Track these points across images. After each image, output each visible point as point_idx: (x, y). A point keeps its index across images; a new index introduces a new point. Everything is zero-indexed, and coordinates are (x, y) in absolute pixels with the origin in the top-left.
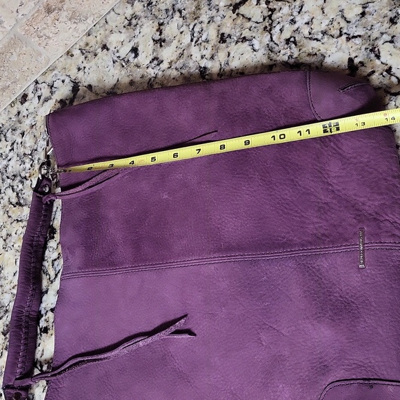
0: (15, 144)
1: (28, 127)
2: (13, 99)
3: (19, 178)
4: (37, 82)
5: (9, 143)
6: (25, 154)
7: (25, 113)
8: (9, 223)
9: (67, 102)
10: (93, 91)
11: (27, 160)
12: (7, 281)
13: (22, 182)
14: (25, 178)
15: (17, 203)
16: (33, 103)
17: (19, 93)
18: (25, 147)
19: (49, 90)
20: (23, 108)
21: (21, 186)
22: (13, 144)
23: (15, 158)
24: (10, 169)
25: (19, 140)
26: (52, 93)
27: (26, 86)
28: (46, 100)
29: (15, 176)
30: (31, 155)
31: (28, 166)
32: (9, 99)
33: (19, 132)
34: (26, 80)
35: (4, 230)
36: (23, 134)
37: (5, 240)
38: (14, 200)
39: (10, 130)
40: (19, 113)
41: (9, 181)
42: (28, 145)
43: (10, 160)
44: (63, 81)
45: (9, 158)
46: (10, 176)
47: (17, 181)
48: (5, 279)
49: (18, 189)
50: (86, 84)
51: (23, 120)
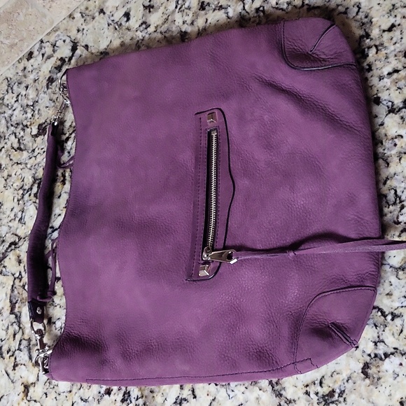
0: (20, 96)
1: (32, 81)
2: (21, 56)
3: (21, 126)
4: (42, 41)
5: (15, 95)
6: (27, 105)
7: (30, 68)
8: (10, 165)
9: (67, 60)
10: (89, 50)
11: (29, 111)
12: (5, 216)
13: (23, 130)
14: (26, 126)
15: (18, 148)
16: (37, 60)
17: (27, 50)
18: (28, 99)
19: (52, 49)
20: (29, 64)
21: (22, 133)
22: (18, 96)
23: (19, 108)
24: (14, 118)
25: (24, 93)
26: (54, 51)
27: (33, 44)
28: (49, 58)
29: (17, 124)
30: (32, 106)
31: (29, 115)
32: (17, 55)
33: (24, 85)
34: (32, 39)
35: (6, 171)
36: (27, 87)
37: (6, 180)
38: (16, 145)
39: (17, 84)
40: (25, 68)
41: (13, 128)
42: (31, 97)
43: (14, 110)
44: (64, 41)
45: (14, 108)
46: (14, 124)
47: (20, 129)
48: (4, 213)
49: (20, 136)
50: (83, 44)
51: (28, 74)
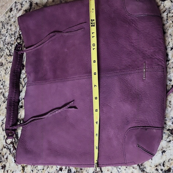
0: (8, 30)
1: (13, 22)
2: (7, 10)
3: (10, 44)
4: (16, 3)
5: (6, 30)
6: (12, 34)
7: (11, 16)
8: (7, 63)
9: (28, 11)
10: (38, 5)
11: (13, 37)
13: (11, 46)
14: (12, 44)
16: (14, 12)
17: (9, 8)
18: (12, 31)
19: (21, 6)
20: (11, 14)
21: (11, 48)
22: (7, 30)
23: (8, 36)
24: (6, 41)
25: (10, 28)
26: (22, 7)
27: (12, 4)
28: (20, 10)
29: (8, 43)
30: (14, 34)
31: (13, 39)
32: (5, 10)
33: (9, 24)
34: (11, 2)
35: (5, 66)
36: (11, 25)
37: (5, 70)
38: (8, 54)
39: (6, 24)
40: (9, 16)
41: (6, 45)
42: (13, 30)
43: (6, 37)
44: (26, 2)
45: (6, 36)
46: (7, 44)
47: (9, 45)
48: (6, 86)
49: (10, 49)
50: (35, 2)
51: (11, 19)
